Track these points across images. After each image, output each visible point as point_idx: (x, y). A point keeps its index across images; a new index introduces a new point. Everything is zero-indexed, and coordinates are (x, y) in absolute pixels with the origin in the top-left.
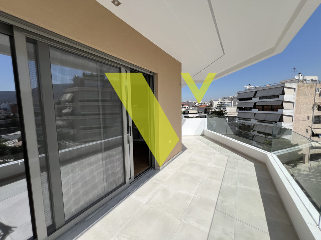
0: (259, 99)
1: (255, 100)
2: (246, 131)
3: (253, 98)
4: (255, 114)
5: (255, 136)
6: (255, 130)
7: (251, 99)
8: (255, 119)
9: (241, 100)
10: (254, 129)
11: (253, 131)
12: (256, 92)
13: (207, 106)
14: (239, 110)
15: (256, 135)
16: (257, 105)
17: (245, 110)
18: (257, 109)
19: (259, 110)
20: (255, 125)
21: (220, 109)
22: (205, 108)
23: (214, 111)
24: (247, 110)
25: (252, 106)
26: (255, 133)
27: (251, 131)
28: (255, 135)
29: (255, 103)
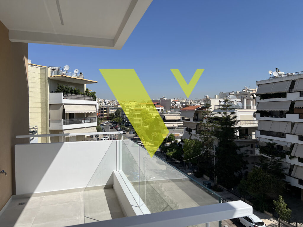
0: (301, 96)
1: (292, 97)
2: (276, 158)
3: (288, 94)
4: (293, 124)
5: (295, 167)
6: (296, 155)
7: (284, 95)
8: (295, 135)
9: (263, 96)
10: (292, 154)
11: (291, 158)
12: (293, 82)
13: (198, 108)
14: (262, 116)
15: (297, 166)
16: (295, 106)
17: (272, 117)
18: (298, 115)
19: (300, 118)
20: (293, 145)
21: (225, 113)
22: (196, 111)
23: (212, 116)
24: (276, 117)
25: (287, 108)
26: (295, 162)
27: (287, 156)
28: (294, 165)
29: (293, 103)
